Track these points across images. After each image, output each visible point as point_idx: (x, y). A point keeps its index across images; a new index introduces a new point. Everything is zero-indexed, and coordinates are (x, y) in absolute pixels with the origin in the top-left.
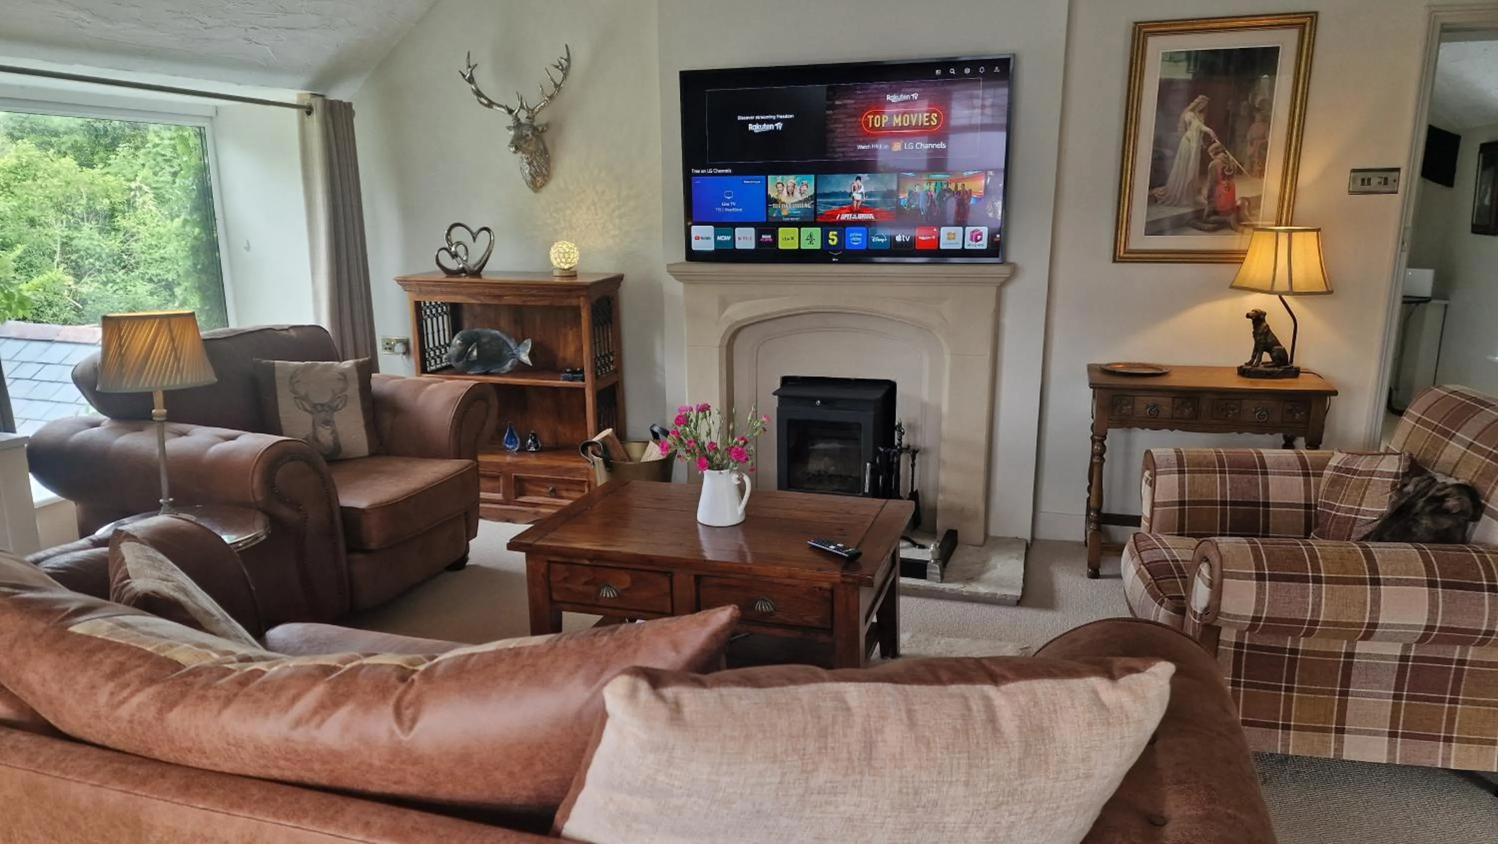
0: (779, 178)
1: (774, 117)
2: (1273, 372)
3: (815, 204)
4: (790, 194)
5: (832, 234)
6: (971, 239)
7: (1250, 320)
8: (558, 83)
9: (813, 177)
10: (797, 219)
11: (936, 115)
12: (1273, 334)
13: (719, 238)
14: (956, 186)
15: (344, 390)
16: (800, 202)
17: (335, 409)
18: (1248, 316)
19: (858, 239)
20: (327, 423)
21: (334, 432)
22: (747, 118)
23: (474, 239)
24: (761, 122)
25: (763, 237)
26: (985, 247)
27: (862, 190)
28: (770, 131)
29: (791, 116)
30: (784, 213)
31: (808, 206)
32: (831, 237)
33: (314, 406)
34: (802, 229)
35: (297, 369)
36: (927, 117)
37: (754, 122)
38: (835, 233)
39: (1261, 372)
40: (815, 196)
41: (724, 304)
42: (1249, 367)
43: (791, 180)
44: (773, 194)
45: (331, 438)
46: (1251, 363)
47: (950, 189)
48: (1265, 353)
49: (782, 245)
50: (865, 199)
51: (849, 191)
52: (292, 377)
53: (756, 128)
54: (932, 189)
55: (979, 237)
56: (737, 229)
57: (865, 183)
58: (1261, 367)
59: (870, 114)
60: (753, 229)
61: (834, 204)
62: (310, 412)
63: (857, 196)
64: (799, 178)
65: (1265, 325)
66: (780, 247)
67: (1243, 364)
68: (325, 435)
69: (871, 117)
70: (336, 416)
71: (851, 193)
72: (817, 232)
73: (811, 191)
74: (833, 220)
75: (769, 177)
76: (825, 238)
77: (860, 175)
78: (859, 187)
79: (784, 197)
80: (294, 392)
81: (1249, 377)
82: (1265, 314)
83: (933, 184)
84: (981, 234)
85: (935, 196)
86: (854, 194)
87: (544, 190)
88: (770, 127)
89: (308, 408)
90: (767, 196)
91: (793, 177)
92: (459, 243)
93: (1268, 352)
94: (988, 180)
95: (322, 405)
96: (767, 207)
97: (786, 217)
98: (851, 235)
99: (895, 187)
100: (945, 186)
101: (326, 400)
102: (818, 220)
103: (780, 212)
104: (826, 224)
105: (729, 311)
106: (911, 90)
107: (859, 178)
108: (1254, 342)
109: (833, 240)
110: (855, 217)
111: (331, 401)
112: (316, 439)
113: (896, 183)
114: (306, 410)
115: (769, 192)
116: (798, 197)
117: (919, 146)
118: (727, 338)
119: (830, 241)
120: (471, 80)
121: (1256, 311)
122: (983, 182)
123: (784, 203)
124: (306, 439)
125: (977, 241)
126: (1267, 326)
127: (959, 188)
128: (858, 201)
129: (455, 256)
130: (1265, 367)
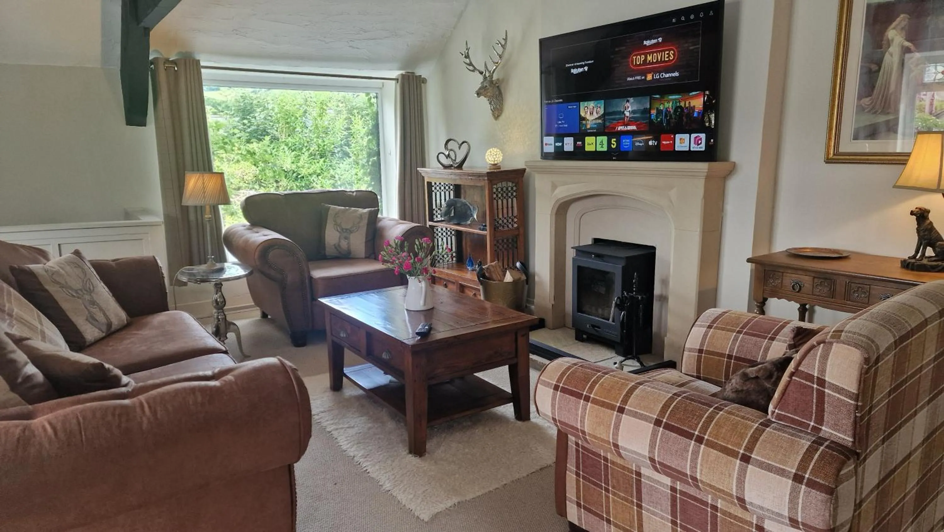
0: (586, 104)
1: (583, 63)
2: (937, 266)
3: (604, 121)
4: (591, 114)
5: (613, 141)
6: (695, 143)
7: (915, 217)
8: (500, 54)
9: (603, 101)
10: (595, 131)
11: (673, 52)
12: (936, 231)
13: (557, 144)
14: (685, 104)
15: (359, 223)
16: (596, 119)
17: (351, 232)
18: (912, 213)
19: (627, 143)
20: (346, 238)
21: (348, 243)
22: (571, 65)
23: (460, 148)
24: (577, 67)
25: (578, 143)
26: (703, 149)
27: (630, 109)
28: (582, 72)
29: (593, 61)
30: (588, 127)
31: (600, 121)
32: (613, 142)
33: (342, 229)
34: (598, 138)
35: (340, 210)
36: (667, 54)
37: (574, 67)
38: (615, 140)
39: (924, 265)
40: (604, 115)
41: (554, 187)
42: (913, 261)
43: (591, 104)
44: (583, 114)
45: (346, 246)
46: (914, 257)
47: (681, 106)
48: (928, 248)
49: (588, 148)
50: (631, 116)
51: (622, 110)
52: (336, 214)
53: (574, 71)
54: (670, 106)
55: (700, 142)
56: (565, 139)
57: (631, 104)
58: (925, 261)
59: (634, 56)
60: (572, 138)
61: (614, 119)
62: (340, 232)
63: (627, 114)
64: (596, 102)
65: (928, 222)
66: (586, 150)
67: (907, 258)
68: (344, 244)
69: (634, 58)
70: (352, 236)
71: (624, 112)
72: (605, 139)
73: (602, 111)
74: (613, 131)
75: (581, 103)
76: (609, 143)
77: (629, 99)
78: (628, 107)
79: (588, 117)
80: (335, 221)
81: (912, 270)
82: (928, 212)
83: (671, 103)
84: (701, 139)
85: (672, 111)
86: (625, 112)
87: (501, 118)
88: (580, 70)
89: (339, 230)
90: (580, 115)
91: (592, 102)
92: (451, 150)
93: (930, 247)
94: (706, 98)
95: (346, 229)
96: (580, 123)
97: (589, 129)
98: (624, 141)
99: (648, 107)
100: (678, 104)
101: (348, 227)
102: (606, 131)
103: (586, 126)
104: (610, 134)
105: (557, 191)
106: (657, 36)
107: (628, 101)
108: (917, 238)
109: (614, 144)
110: (626, 129)
111: (351, 228)
112: (339, 245)
113: (649, 104)
114: (338, 230)
115: (581, 113)
116: (595, 116)
117: (662, 75)
118: (556, 209)
119: (612, 146)
120: (467, 57)
121: (920, 209)
122: (702, 99)
123: (588, 120)
124: (335, 245)
125: (698, 145)
126: (931, 223)
127: (687, 105)
128: (627, 117)
129: (448, 156)
130: (929, 261)
